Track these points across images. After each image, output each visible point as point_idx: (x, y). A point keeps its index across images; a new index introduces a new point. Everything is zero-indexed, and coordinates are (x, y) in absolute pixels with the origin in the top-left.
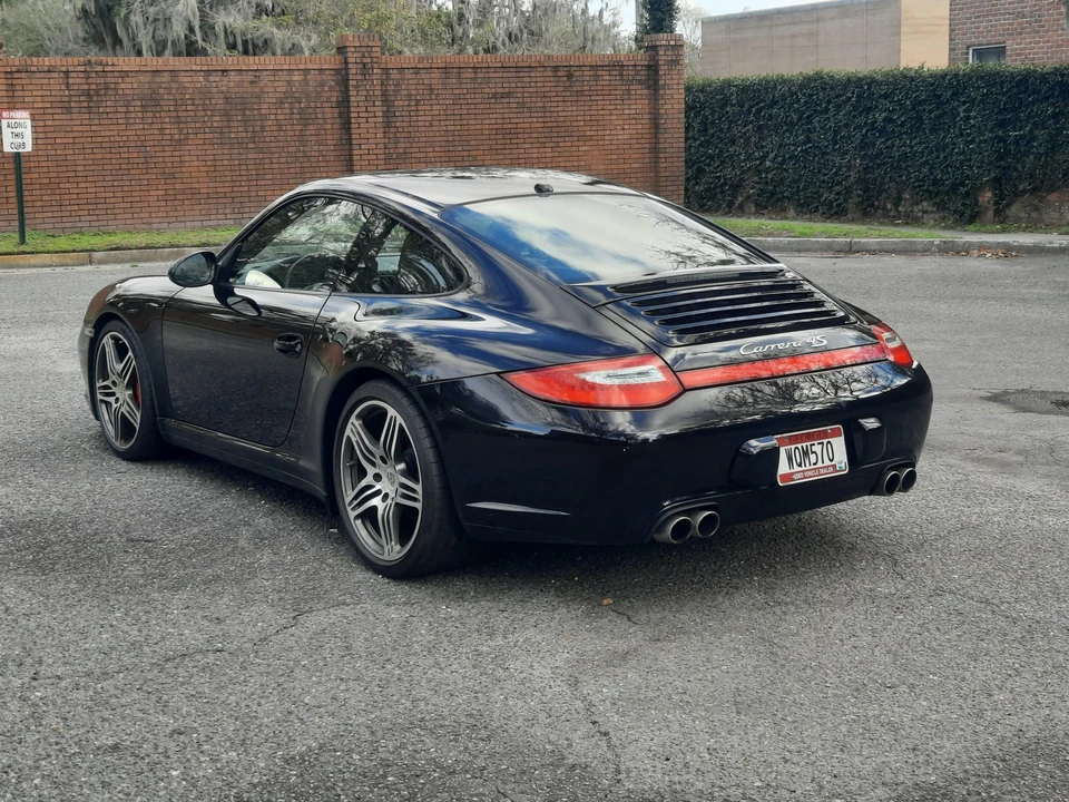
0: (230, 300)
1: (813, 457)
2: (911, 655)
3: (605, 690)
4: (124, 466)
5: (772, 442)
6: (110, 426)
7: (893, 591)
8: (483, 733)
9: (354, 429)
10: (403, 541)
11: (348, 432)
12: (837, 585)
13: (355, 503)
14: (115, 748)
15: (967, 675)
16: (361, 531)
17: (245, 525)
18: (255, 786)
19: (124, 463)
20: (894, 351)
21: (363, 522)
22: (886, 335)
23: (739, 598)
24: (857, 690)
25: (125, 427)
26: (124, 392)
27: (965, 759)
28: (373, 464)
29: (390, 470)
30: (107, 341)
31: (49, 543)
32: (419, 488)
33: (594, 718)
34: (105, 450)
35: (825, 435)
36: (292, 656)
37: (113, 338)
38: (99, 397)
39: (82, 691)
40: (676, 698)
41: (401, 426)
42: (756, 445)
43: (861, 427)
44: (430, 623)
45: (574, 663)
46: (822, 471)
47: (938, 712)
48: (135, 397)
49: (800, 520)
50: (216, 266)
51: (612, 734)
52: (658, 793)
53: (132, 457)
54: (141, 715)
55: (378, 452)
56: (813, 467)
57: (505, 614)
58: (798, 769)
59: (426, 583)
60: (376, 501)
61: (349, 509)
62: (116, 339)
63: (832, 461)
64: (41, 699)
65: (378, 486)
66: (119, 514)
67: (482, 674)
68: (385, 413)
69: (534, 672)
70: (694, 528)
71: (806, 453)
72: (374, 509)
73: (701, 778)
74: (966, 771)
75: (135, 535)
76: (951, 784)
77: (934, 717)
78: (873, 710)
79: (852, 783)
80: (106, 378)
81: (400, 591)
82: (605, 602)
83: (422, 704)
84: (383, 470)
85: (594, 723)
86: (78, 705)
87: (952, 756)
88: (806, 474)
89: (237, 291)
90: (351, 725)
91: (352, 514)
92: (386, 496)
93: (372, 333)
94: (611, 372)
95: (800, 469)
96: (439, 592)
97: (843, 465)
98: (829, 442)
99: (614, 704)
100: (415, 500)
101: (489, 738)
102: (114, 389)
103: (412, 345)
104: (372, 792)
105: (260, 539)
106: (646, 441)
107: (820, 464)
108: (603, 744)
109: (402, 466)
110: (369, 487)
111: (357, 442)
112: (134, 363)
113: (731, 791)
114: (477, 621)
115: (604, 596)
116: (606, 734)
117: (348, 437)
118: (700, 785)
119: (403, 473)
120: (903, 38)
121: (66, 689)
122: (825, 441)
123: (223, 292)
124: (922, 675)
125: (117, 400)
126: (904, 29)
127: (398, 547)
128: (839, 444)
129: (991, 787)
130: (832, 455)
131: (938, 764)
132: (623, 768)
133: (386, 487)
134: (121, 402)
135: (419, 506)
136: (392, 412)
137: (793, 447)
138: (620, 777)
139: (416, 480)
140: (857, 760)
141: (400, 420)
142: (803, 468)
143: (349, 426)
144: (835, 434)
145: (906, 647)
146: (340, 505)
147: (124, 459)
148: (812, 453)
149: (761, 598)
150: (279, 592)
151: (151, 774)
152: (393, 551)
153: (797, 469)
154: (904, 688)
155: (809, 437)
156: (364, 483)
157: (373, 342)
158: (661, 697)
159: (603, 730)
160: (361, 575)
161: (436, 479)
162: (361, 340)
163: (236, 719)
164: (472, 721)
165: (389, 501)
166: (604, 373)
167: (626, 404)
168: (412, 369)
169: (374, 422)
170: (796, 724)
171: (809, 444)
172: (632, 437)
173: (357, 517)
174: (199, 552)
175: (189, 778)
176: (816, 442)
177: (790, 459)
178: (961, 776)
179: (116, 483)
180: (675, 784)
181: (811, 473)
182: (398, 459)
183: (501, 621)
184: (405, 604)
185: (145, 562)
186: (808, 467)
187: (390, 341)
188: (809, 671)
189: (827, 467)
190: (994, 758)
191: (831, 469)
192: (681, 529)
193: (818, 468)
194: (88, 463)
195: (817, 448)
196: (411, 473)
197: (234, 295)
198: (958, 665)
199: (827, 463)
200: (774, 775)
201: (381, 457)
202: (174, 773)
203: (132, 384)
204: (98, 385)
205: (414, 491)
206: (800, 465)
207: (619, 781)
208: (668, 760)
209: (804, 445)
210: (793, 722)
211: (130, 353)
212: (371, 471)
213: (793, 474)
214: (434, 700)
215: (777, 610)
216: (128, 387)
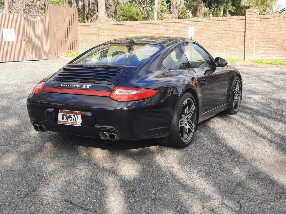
1: (70, 119)
46: (72, 123)
56: (69, 121)
63: (76, 121)
70: (39, 128)
71: (69, 117)
88: (67, 123)
95: (65, 121)
97: (80, 124)
107: (72, 121)
122: (76, 115)
128: (80, 117)
137: (65, 114)
142: (66, 121)
144: (79, 114)
148: (71, 117)
153: (64, 120)
155: (71, 113)
171: (70, 115)
176: (73, 115)
177: (63, 117)
189: (74, 123)
195: (73, 117)
199: (74, 121)
206: (66, 120)
209: (69, 114)
213: (63, 121)
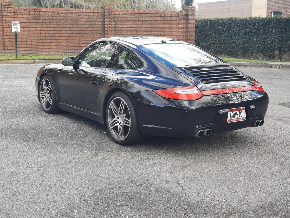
0: (78, 70)
1: (237, 115)
2: (263, 169)
3: (181, 175)
4: (47, 115)
5: (227, 111)
6: (43, 104)
7: (257, 153)
8: (149, 185)
9: (112, 105)
10: (125, 135)
11: (110, 106)
12: (242, 151)
13: (112, 125)
14: (50, 186)
15: (279, 174)
16: (113, 132)
17: (81, 131)
18: (88, 197)
19: (47, 114)
20: (259, 88)
21: (114, 130)
22: (256, 83)
23: (216, 153)
24: (249, 177)
25: (48, 104)
26: (47, 95)
27: (280, 196)
28: (117, 114)
29: (121, 116)
30: (43, 81)
31: (28, 134)
32: (130, 121)
33: (178, 182)
34: (42, 110)
35: (240, 110)
36: (96, 164)
37: (45, 80)
38: (41, 96)
39: (40, 171)
40: (200, 178)
41: (125, 104)
42: (222, 111)
43: (250, 108)
44: (132, 157)
45: (172, 168)
46: (239, 119)
47: (272, 184)
48: (51, 96)
49: (231, 134)
50: (74, 61)
51: (183, 187)
52: (197, 202)
53: (49, 112)
54: (56, 178)
55: (119, 111)
56: (237, 118)
57: (152, 155)
58: (235, 197)
59: (130, 147)
60: (118, 124)
61: (110, 126)
62: (46, 80)
63: (242, 117)
64: (29, 173)
65: (118, 120)
66: (47, 127)
67: (147, 170)
68: (121, 100)
69: (161, 170)
70: (205, 133)
71: (235, 114)
72: (117, 126)
73: (208, 198)
74: (280, 199)
75: (51, 132)
76: (276, 202)
77: (270, 185)
78: (254, 183)
79: (249, 201)
80: (43, 91)
81: (124, 149)
82: (179, 153)
83: (132, 177)
84: (120, 116)
85: (178, 183)
86: (39, 175)
87: (276, 195)
88: (235, 120)
89: (80, 68)
90: (113, 182)
91: (111, 128)
92: (120, 123)
93: (117, 79)
94: (183, 90)
95: (233, 118)
96: (134, 149)
97: (245, 118)
98: (241, 112)
99: (183, 179)
100: (129, 124)
101: (150, 186)
102: (45, 94)
103: (128, 82)
104: (120, 199)
105: (85, 134)
106: (192, 109)
107: (239, 117)
108: (181, 189)
109: (125, 115)
110: (116, 120)
111: (113, 108)
112: (51, 87)
113: (217, 202)
114: (145, 157)
115: (179, 151)
116: (182, 186)
117: (110, 107)
118: (208, 200)
119: (125, 117)
120: (252, 10)
121: (36, 171)
122: (240, 111)
123: (76, 68)
124: (266, 174)
125: (46, 97)
126: (253, 8)
127: (123, 137)
128: (244, 112)
129: (287, 203)
130: (242, 115)
131: (273, 197)
132: (187, 195)
133: (120, 121)
134: (47, 97)
135: (130, 126)
136: (123, 100)
137: (232, 112)
138: (186, 197)
139: (129, 118)
140: (250, 195)
141: (125, 102)
142: (234, 118)
143: (111, 104)
144: (243, 109)
145: (262, 167)
146: (108, 125)
147: (47, 113)
148: (237, 114)
149: (221, 153)
150: (91, 148)
151: (60, 193)
152: (122, 138)
153: (232, 118)
154: (262, 177)
155: (236, 110)
156: (114, 120)
157: (117, 82)
158: (196, 178)
159: (181, 185)
160: (113, 144)
161: (134, 118)
162: (114, 81)
163: (82, 179)
164: (145, 182)
165: (121, 124)
166: (182, 90)
167: (187, 99)
168: (128, 89)
169: (118, 103)
170: (233, 185)
171: (236, 112)
172: (189, 108)
173: (112, 129)
174: (69, 137)
175: (70, 194)
176: (238, 111)
177: (231, 116)
178: (279, 200)
179: (45, 119)
180: (201, 199)
181: (236, 120)
182: (124, 113)
183: (151, 157)
184: (125, 152)
185: (55, 139)
186: (235, 118)
187: (122, 81)
188: (236, 172)
189: (241, 118)
190: (288, 196)
191: (242, 119)
192: (201, 133)
193: (238, 118)
194: (38, 114)
195: (238, 113)
196: (128, 117)
197: (79, 69)
198: (276, 172)
199: (241, 117)
200: (228, 198)
201: (119, 113)
202: (66, 193)
203: (50, 93)
204: (41, 93)
205: (128, 122)
206: (233, 117)
207: (186, 198)
208: (199, 193)
209: (235, 112)
210: (232, 185)
211: (50, 84)
212: (116, 116)
213: (231, 120)
214: (135, 176)
215: (226, 156)
216: (49, 93)
